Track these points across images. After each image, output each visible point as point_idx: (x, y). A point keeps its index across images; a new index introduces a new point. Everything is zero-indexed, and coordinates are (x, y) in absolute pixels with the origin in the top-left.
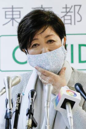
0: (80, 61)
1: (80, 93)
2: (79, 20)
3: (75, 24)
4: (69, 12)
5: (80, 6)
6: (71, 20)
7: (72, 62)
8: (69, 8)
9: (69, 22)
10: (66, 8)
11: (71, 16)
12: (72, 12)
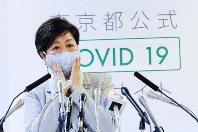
0: (122, 64)
1: (126, 97)
2: (120, 26)
3: (116, 30)
4: (111, 19)
5: (121, 13)
6: (113, 26)
7: (114, 64)
8: (111, 15)
9: (111, 28)
10: (108, 15)
11: (112, 22)
12: (114, 19)
